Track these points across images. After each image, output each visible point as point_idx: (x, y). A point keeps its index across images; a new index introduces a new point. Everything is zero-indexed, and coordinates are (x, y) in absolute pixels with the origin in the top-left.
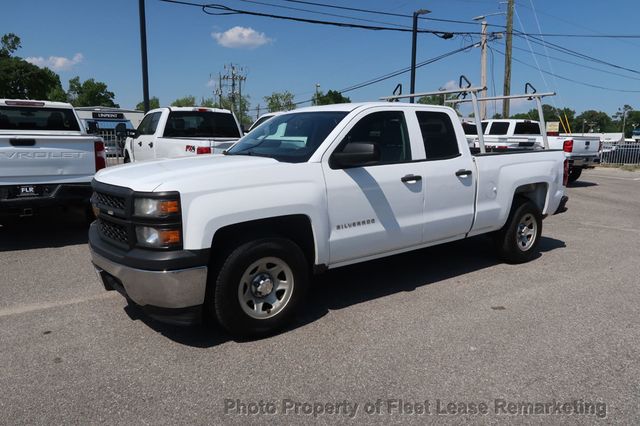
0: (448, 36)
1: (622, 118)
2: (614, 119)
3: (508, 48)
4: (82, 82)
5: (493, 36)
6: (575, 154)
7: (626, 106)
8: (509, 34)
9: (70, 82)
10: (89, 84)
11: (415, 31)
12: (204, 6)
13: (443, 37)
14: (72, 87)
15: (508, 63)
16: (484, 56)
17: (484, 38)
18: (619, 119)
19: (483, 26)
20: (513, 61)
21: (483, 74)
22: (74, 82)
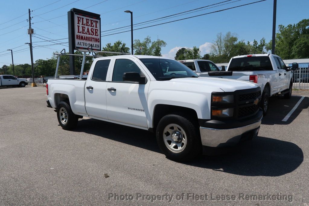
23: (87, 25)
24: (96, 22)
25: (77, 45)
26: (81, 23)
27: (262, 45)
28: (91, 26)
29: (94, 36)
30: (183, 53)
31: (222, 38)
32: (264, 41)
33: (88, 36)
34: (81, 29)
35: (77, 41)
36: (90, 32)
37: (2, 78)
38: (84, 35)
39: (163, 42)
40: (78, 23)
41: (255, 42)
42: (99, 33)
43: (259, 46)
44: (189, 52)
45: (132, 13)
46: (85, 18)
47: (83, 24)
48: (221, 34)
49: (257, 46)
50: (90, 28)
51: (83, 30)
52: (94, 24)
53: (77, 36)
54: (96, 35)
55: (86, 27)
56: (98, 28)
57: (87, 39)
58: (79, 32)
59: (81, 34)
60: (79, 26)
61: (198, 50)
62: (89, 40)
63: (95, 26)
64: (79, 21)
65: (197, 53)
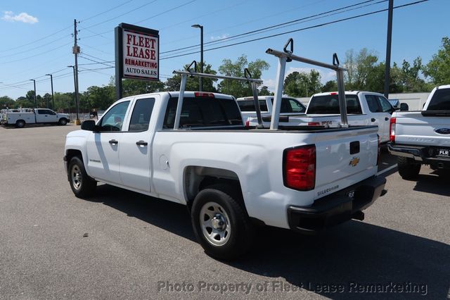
23: (140, 45)
24: (153, 41)
25: (125, 72)
26: (132, 43)
27: (417, 68)
28: (146, 46)
29: (149, 60)
30: (295, 80)
31: (354, 57)
32: (420, 62)
33: (142, 59)
34: (131, 51)
35: (126, 67)
36: (144, 54)
37: (37, 112)
38: (135, 59)
39: (264, 62)
40: (128, 43)
41: (406, 64)
42: (156, 55)
43: (411, 69)
44: (304, 78)
45: (202, 28)
46: (137, 36)
47: (134, 44)
48: (352, 51)
49: (409, 69)
50: (144, 49)
51: (135, 52)
52: (150, 43)
53: (126, 60)
54: (152, 58)
55: (139, 48)
56: (156, 49)
57: (140, 64)
58: (128, 55)
59: (132, 58)
60: (128, 47)
61: (318, 74)
62: (143, 65)
63: (151, 46)
64: (129, 39)
65: (316, 79)
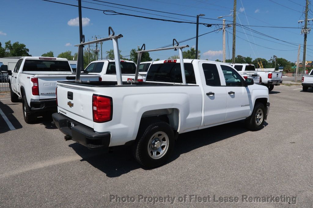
0: (209, 26)
1: (273, 61)
2: (269, 62)
3: (234, 31)
4: (12, 43)
5: (228, 26)
6: (273, 79)
7: (274, 56)
8: (234, 25)
9: (6, 43)
10: (16, 44)
11: (198, 23)
12: (104, 11)
13: (207, 26)
14: (7, 46)
15: (234, 38)
16: (224, 35)
17: (224, 27)
18: (271, 62)
19: (224, 21)
20: (236, 37)
21: (224, 43)
22: (8, 44)
